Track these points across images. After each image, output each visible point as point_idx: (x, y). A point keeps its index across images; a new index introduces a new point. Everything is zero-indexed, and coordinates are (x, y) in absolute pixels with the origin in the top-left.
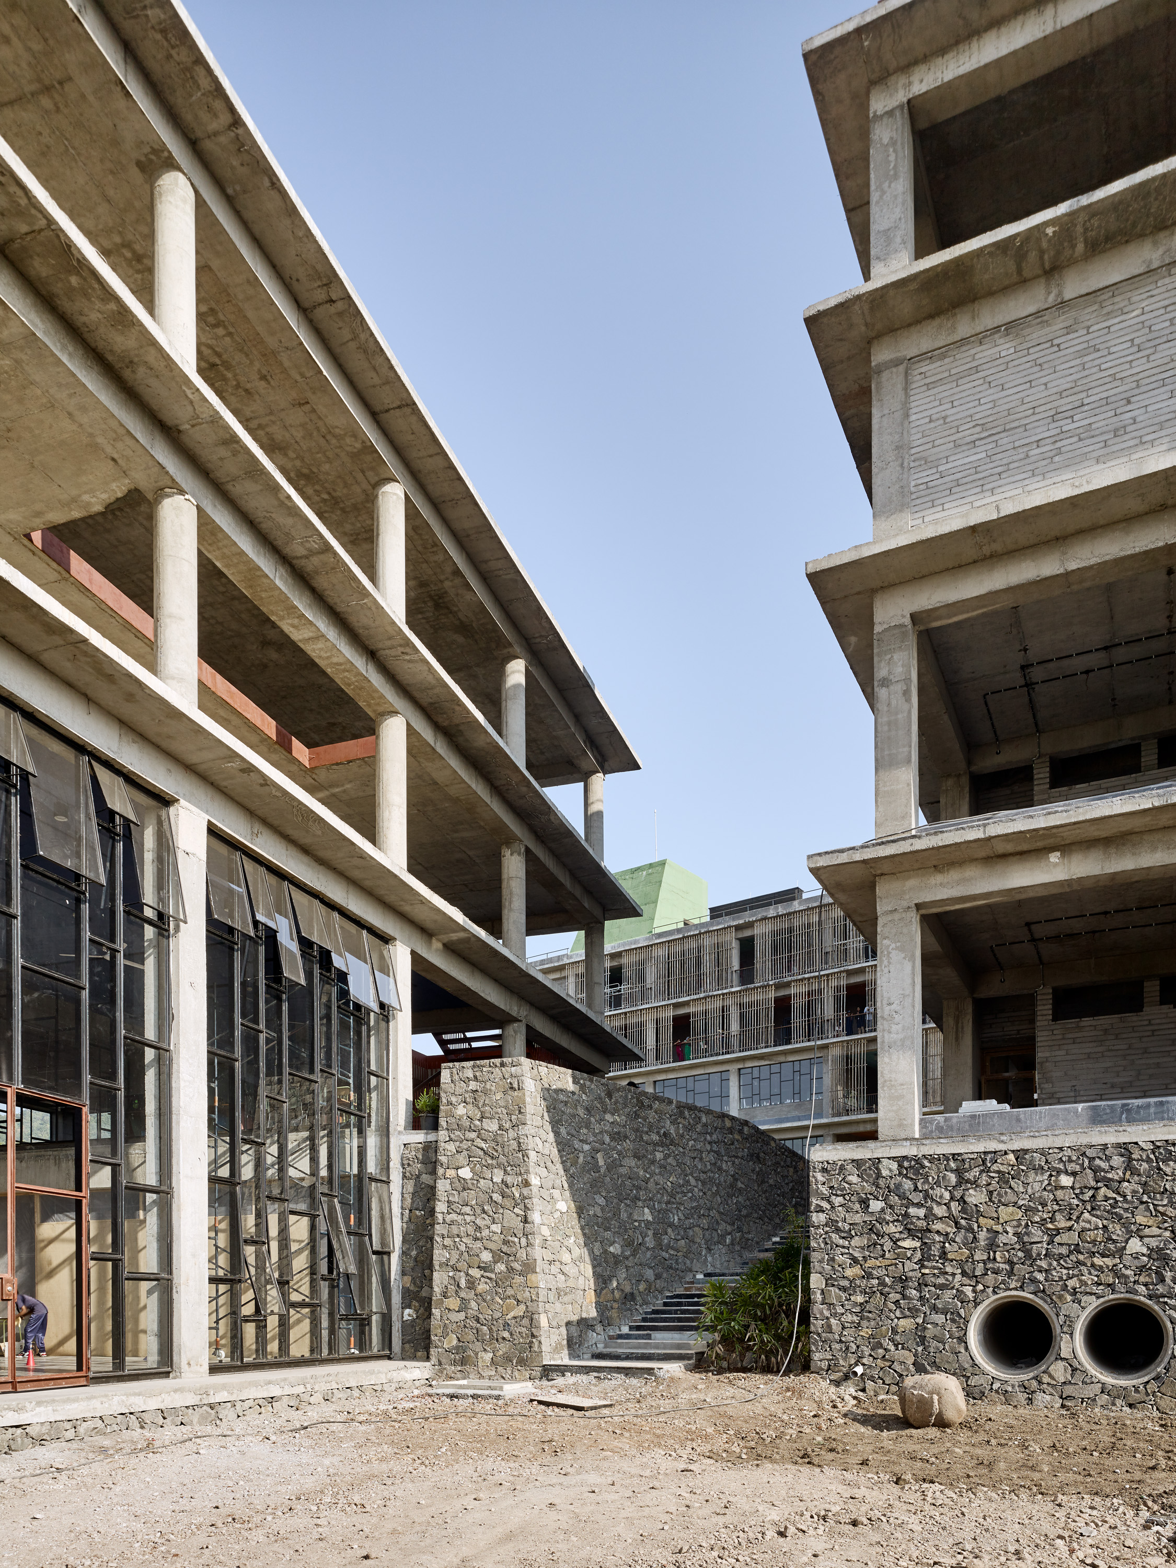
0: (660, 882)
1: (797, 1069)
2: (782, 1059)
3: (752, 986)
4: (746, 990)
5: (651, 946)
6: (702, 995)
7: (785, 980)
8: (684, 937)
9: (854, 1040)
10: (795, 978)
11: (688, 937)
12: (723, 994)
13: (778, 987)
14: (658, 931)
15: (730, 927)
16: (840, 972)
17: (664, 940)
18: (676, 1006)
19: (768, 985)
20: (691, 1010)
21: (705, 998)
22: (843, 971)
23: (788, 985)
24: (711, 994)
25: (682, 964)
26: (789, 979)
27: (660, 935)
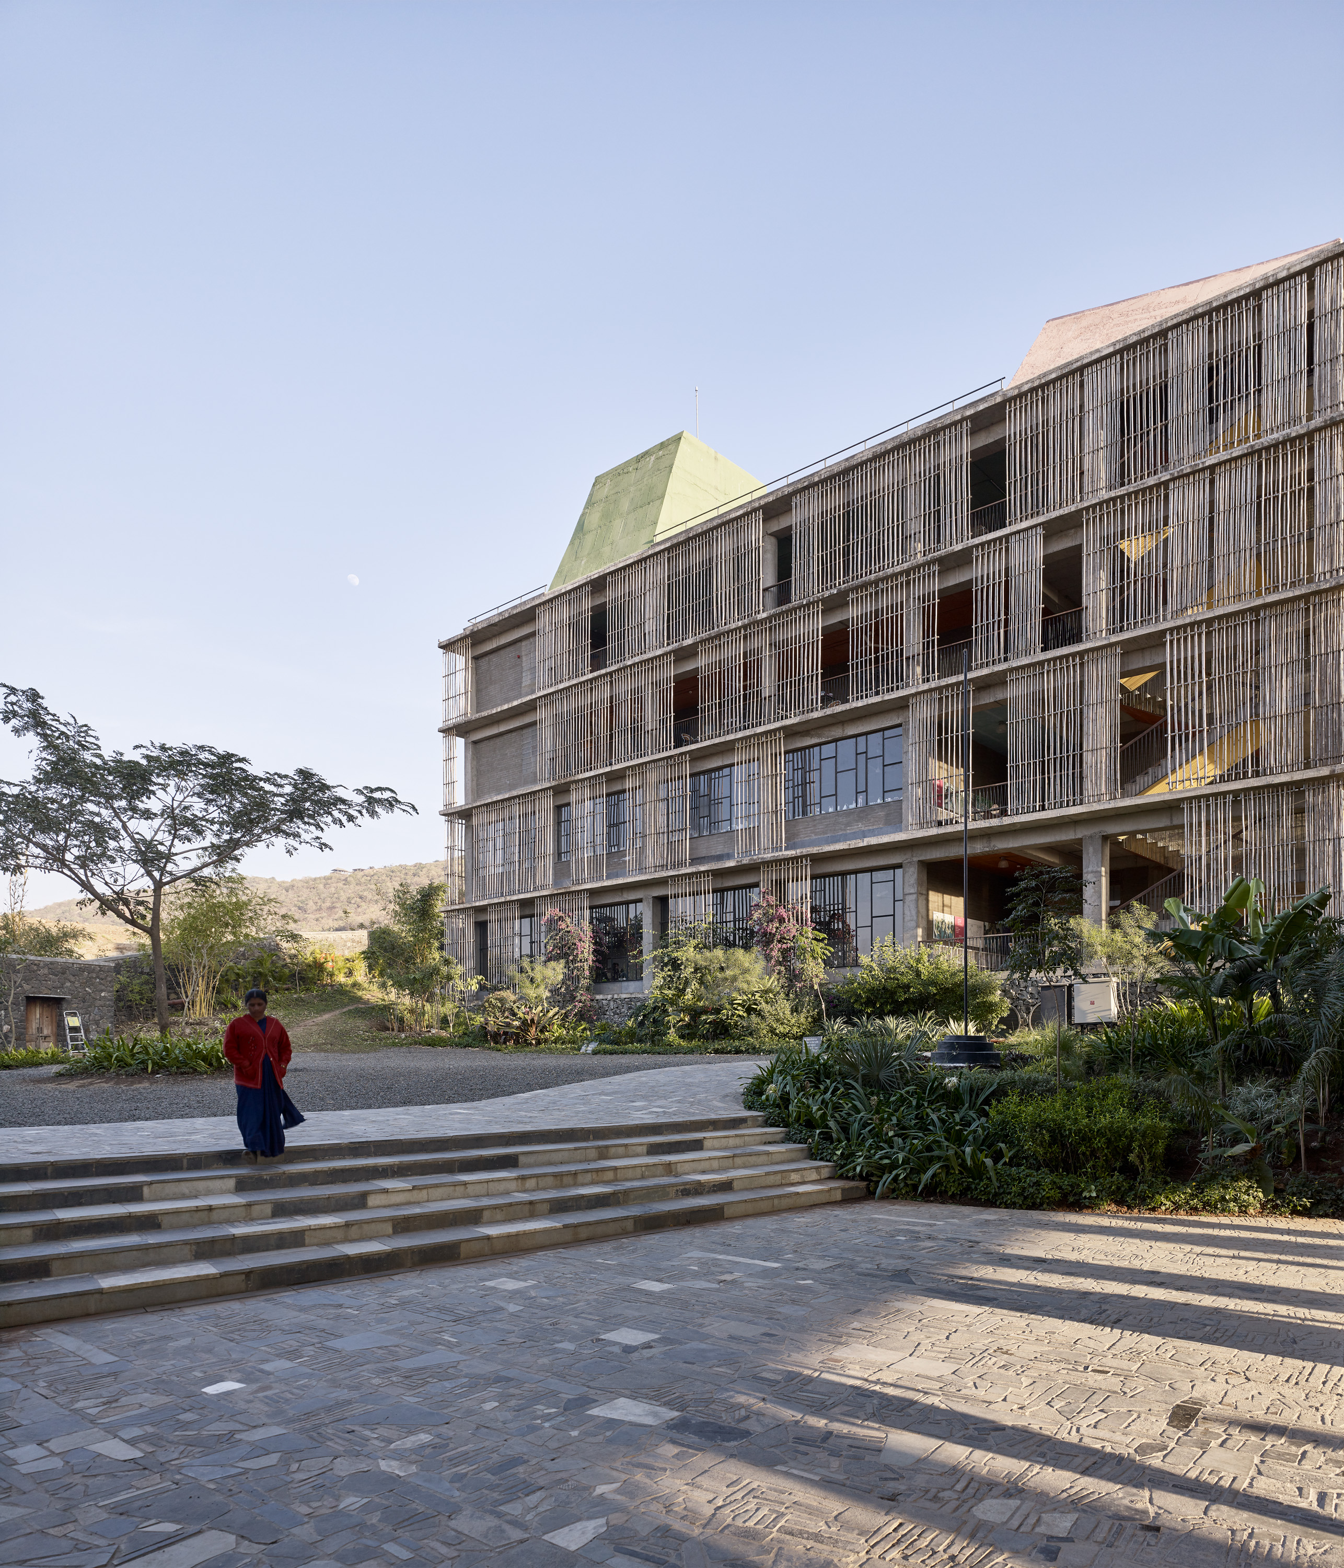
0: (671, 467)
1: (861, 749)
2: (837, 732)
3: (789, 607)
4: (783, 614)
5: (645, 560)
6: (713, 631)
7: (840, 588)
8: (688, 540)
9: (953, 686)
10: (854, 582)
11: (695, 537)
13: (828, 605)
14: (660, 539)
15: (755, 510)
16: (930, 563)
17: (663, 547)
18: (679, 656)
19: (813, 603)
21: (719, 637)
22: (935, 561)
23: (843, 599)
24: (727, 628)
25: (688, 585)
26: (846, 587)
27: (660, 544)
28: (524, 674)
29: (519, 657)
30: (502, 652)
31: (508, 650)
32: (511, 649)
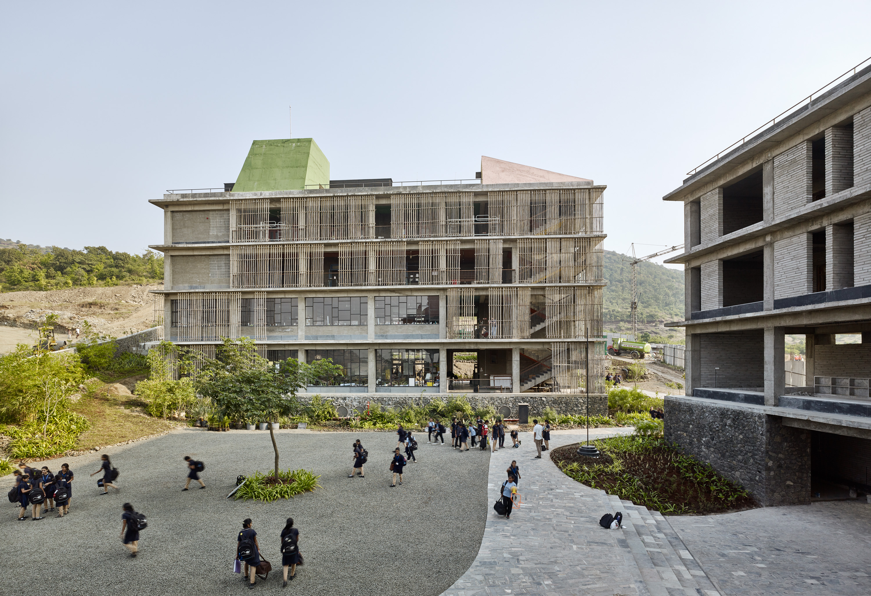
0: (308, 153)
1: (419, 301)
2: (408, 293)
3: (390, 240)
4: (384, 242)
5: (306, 198)
6: (349, 241)
7: (415, 239)
8: (334, 197)
9: (466, 288)
10: (423, 239)
11: (337, 196)
12: (366, 243)
13: (409, 243)
14: (309, 188)
15: (372, 195)
16: (457, 240)
17: (318, 195)
18: (326, 245)
19: (402, 241)
20: (339, 249)
21: (351, 243)
22: (459, 240)
23: (417, 243)
24: (356, 241)
25: (332, 216)
26: (419, 239)
27: (311, 191)
28: (211, 228)
29: (208, 219)
30: (194, 213)
31: (198, 213)
32: (202, 213)
